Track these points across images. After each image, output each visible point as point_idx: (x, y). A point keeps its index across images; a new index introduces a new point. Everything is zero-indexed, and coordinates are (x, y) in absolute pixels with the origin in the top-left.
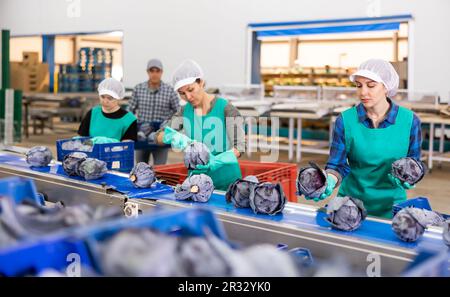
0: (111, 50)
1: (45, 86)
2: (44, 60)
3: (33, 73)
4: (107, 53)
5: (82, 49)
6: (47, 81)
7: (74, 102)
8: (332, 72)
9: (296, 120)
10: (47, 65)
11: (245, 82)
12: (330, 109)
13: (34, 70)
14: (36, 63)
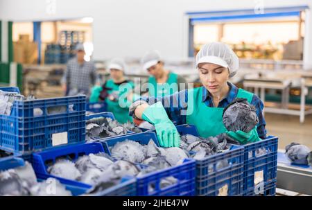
0: (83, 32)
1: (35, 59)
2: (34, 40)
4: (81, 35)
5: (62, 32)
8: (248, 47)
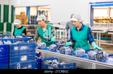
0: (47, 11)
1: (27, 23)
2: (27, 14)
3: (23, 19)
4: (46, 12)
5: (38, 11)
6: (27, 21)
7: (32, 27)
9: (99, 33)
10: (27, 16)
11: (88, 22)
12: (108, 30)
13: (23, 18)
14: (24, 15)
